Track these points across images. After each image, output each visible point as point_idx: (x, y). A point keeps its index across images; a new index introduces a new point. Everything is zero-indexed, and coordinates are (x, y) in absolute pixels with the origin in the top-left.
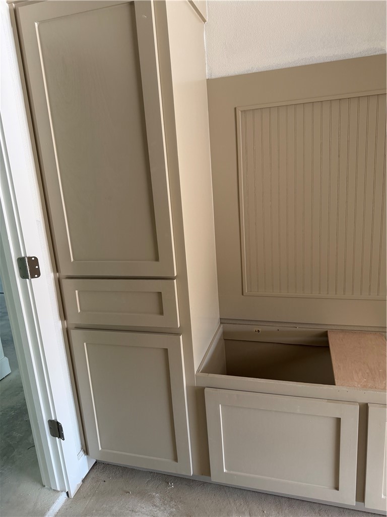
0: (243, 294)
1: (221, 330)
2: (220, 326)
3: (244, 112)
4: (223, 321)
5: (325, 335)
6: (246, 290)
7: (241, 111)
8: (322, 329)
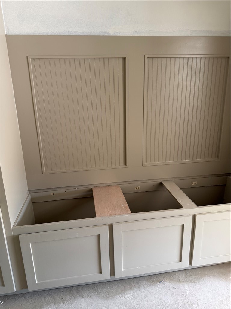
0: (42, 173)
1: (29, 197)
2: (29, 195)
3: (33, 59)
4: (30, 192)
5: (91, 190)
6: (44, 171)
7: (31, 59)
8: (89, 188)
